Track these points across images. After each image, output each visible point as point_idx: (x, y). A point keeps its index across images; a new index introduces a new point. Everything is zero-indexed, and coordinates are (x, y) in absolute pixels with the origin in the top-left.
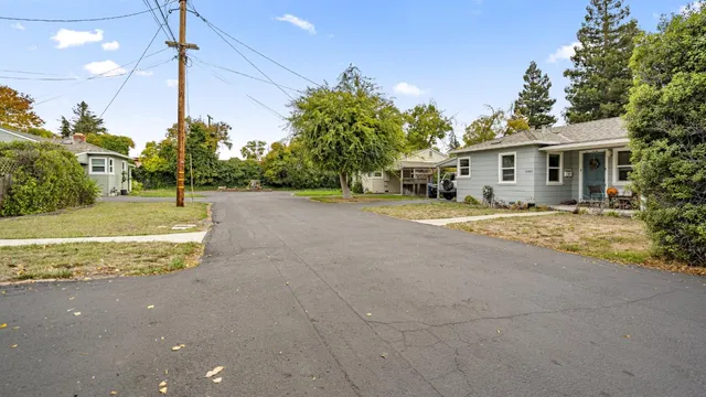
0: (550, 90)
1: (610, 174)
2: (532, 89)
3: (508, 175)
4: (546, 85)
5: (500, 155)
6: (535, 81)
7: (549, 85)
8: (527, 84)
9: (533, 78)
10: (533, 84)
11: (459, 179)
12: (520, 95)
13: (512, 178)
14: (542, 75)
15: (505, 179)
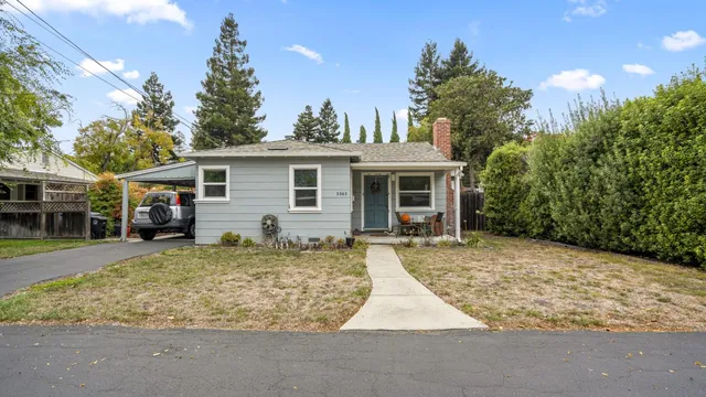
0: (173, 109)
1: (394, 199)
2: (154, 102)
3: (306, 198)
4: (168, 102)
5: (292, 168)
6: (157, 95)
7: (172, 104)
8: (147, 95)
9: (154, 91)
10: (153, 97)
11: (202, 203)
12: (139, 105)
13: (313, 203)
14: (165, 91)
15: (298, 203)
